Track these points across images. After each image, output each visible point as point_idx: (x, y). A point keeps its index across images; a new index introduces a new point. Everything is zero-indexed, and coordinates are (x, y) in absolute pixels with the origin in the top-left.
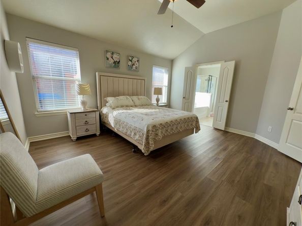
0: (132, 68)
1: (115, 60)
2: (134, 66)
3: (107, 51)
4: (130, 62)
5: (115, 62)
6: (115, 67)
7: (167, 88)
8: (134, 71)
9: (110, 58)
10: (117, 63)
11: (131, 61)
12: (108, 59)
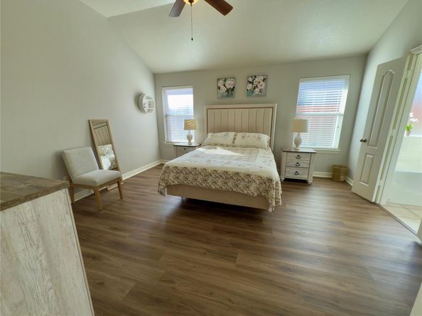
0: (253, 92)
1: (228, 87)
2: (257, 90)
3: (218, 80)
4: (250, 85)
5: (228, 90)
6: (227, 96)
7: (342, 117)
8: (257, 95)
9: (222, 87)
10: (230, 91)
11: (252, 83)
12: (219, 88)
